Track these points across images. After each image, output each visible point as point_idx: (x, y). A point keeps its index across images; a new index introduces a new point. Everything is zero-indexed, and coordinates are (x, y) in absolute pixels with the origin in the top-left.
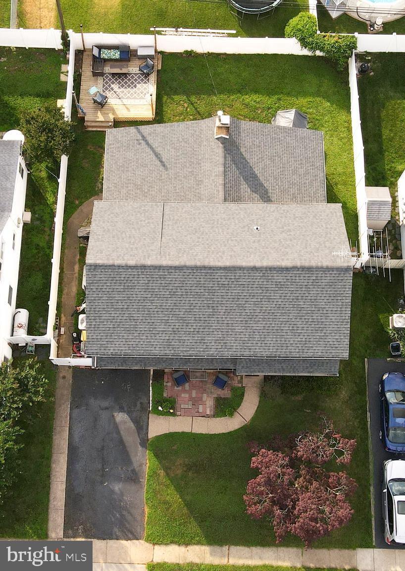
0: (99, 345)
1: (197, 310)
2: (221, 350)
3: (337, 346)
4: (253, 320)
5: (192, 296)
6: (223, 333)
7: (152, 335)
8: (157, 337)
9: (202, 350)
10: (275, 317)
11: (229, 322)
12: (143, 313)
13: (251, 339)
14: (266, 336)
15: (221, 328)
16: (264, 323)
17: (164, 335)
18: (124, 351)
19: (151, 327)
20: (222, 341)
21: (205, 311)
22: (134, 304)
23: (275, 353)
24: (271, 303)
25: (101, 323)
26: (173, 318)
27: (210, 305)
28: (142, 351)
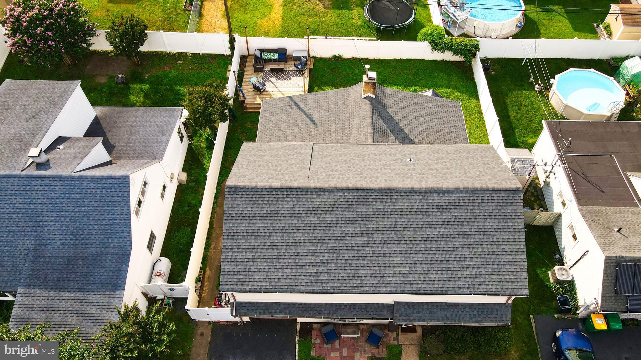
0: (235, 280)
1: (349, 239)
2: (378, 285)
3: (513, 280)
4: (414, 249)
5: (343, 222)
6: (379, 265)
8: (304, 270)
9: (355, 285)
10: (439, 246)
11: (387, 252)
12: (288, 241)
13: (412, 272)
14: (430, 269)
15: (377, 259)
16: (427, 252)
17: (311, 267)
18: (264, 287)
19: (297, 257)
20: (378, 275)
21: (358, 239)
22: (278, 231)
23: (441, 290)
24: (434, 230)
25: (239, 254)
26: (322, 248)
27: (364, 232)
28: (286, 287)
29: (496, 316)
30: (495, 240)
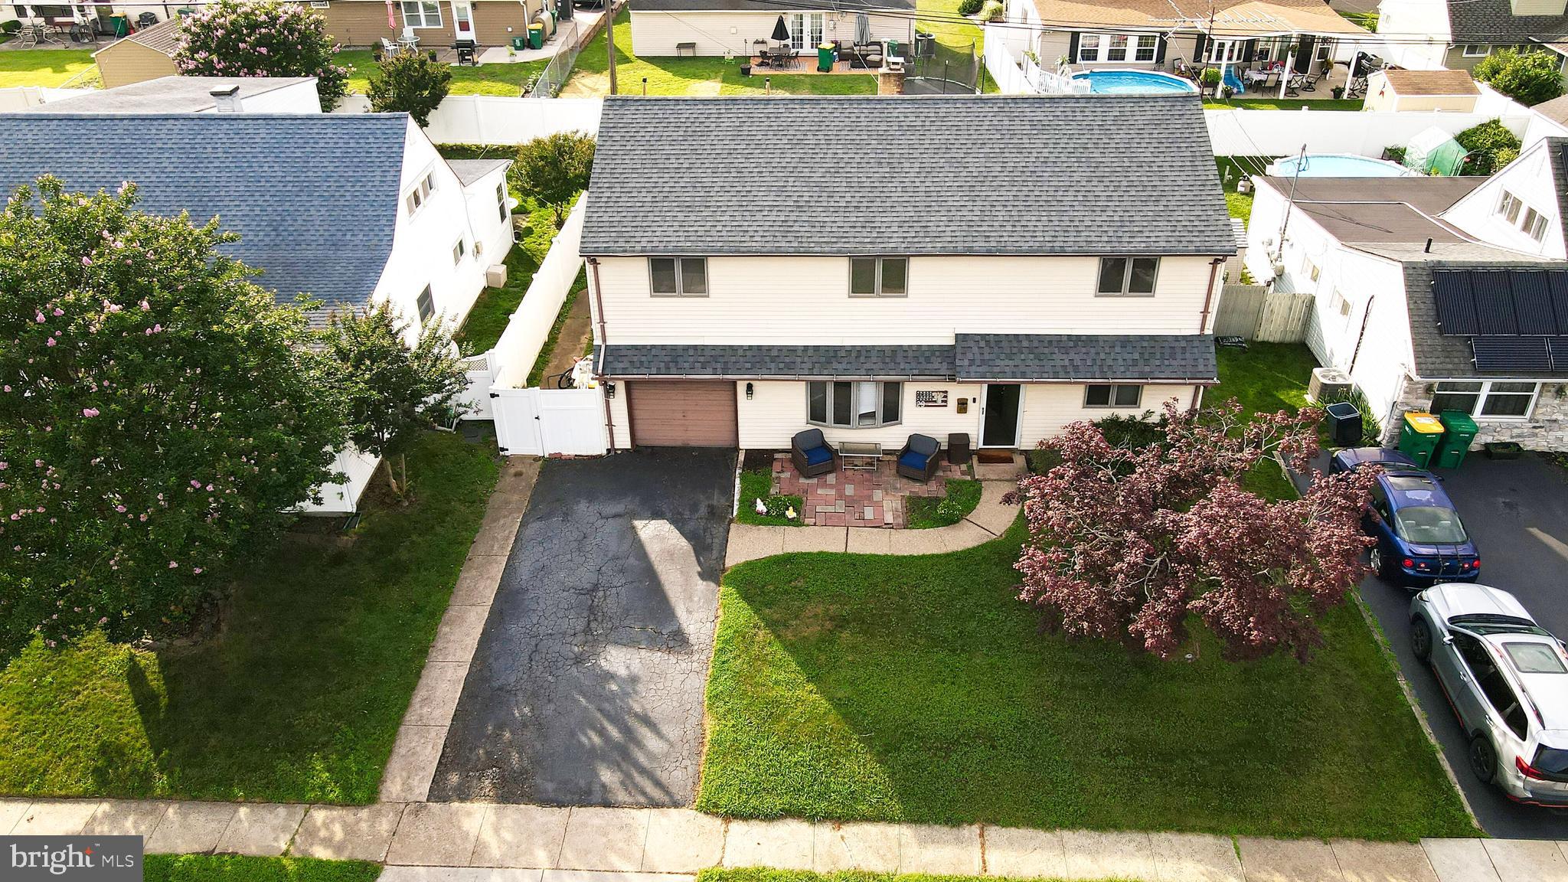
1: (853, 170)
2: (916, 240)
3: (1202, 228)
4: (987, 184)
5: (840, 147)
6: (917, 209)
7: (746, 214)
8: (758, 217)
10: (1039, 179)
11: (932, 189)
12: (726, 175)
13: (986, 218)
14: (1024, 213)
15: (911, 199)
16: (1015, 189)
17: (774, 213)
20: (915, 224)
21: (872, 170)
24: (1026, 155)
25: (622, 195)
26: (796, 184)
27: (882, 161)
29: (1183, 363)
30: (1156, 169)
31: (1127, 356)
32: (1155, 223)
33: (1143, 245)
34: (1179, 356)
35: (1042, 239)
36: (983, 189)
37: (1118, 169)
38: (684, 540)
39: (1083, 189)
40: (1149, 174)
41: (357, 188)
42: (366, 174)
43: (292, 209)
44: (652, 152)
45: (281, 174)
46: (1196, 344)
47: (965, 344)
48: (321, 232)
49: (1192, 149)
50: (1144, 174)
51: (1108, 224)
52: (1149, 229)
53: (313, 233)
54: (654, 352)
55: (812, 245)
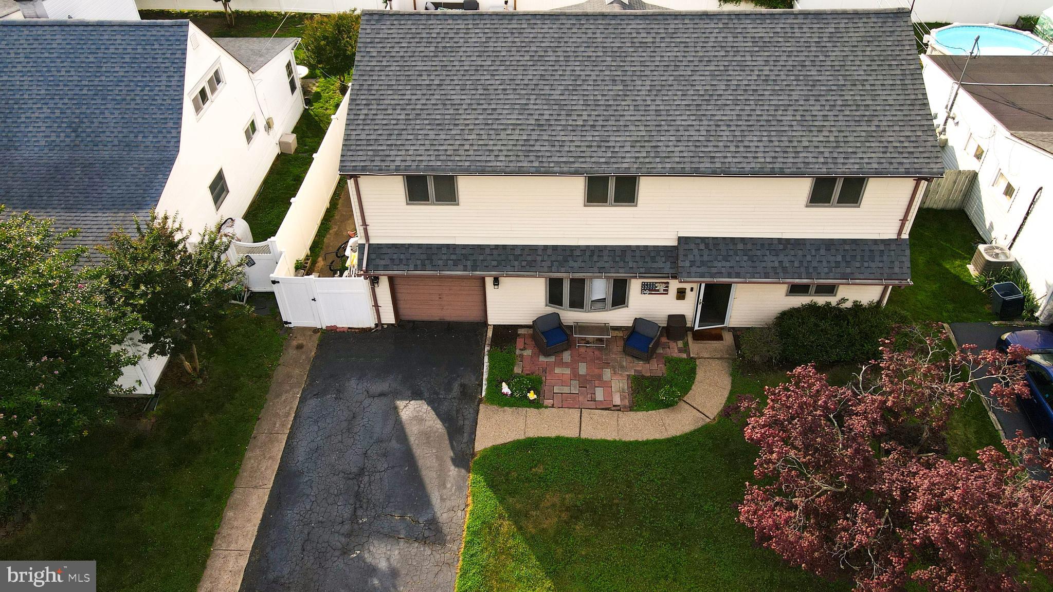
0: (370, 153)
1: (589, 88)
2: (647, 160)
3: (912, 150)
4: (712, 102)
5: (578, 63)
6: (648, 129)
7: (491, 132)
8: (503, 136)
9: (603, 160)
10: (760, 98)
11: (662, 108)
12: (474, 92)
13: (712, 138)
14: (746, 133)
15: (643, 118)
16: (738, 108)
17: (517, 132)
18: (424, 164)
19: (489, 117)
20: (646, 144)
21: (607, 88)
22: (455, 78)
23: (771, 166)
24: (749, 73)
25: (379, 112)
26: (537, 102)
27: (616, 78)
28: (467, 164)
29: (881, 265)
30: (868, 87)
31: (832, 259)
32: (868, 144)
33: (857, 166)
34: (877, 258)
35: (763, 160)
36: (709, 107)
37: (834, 88)
38: (439, 422)
39: (801, 108)
40: (862, 93)
41: (146, 92)
42: (153, 78)
43: (88, 111)
44: (406, 68)
45: (77, 78)
46: (893, 247)
47: (686, 247)
48: (116, 134)
49: (903, 68)
50: (857, 92)
51: (824, 144)
52: (862, 149)
53: (108, 134)
54: (411, 251)
55: (552, 165)
